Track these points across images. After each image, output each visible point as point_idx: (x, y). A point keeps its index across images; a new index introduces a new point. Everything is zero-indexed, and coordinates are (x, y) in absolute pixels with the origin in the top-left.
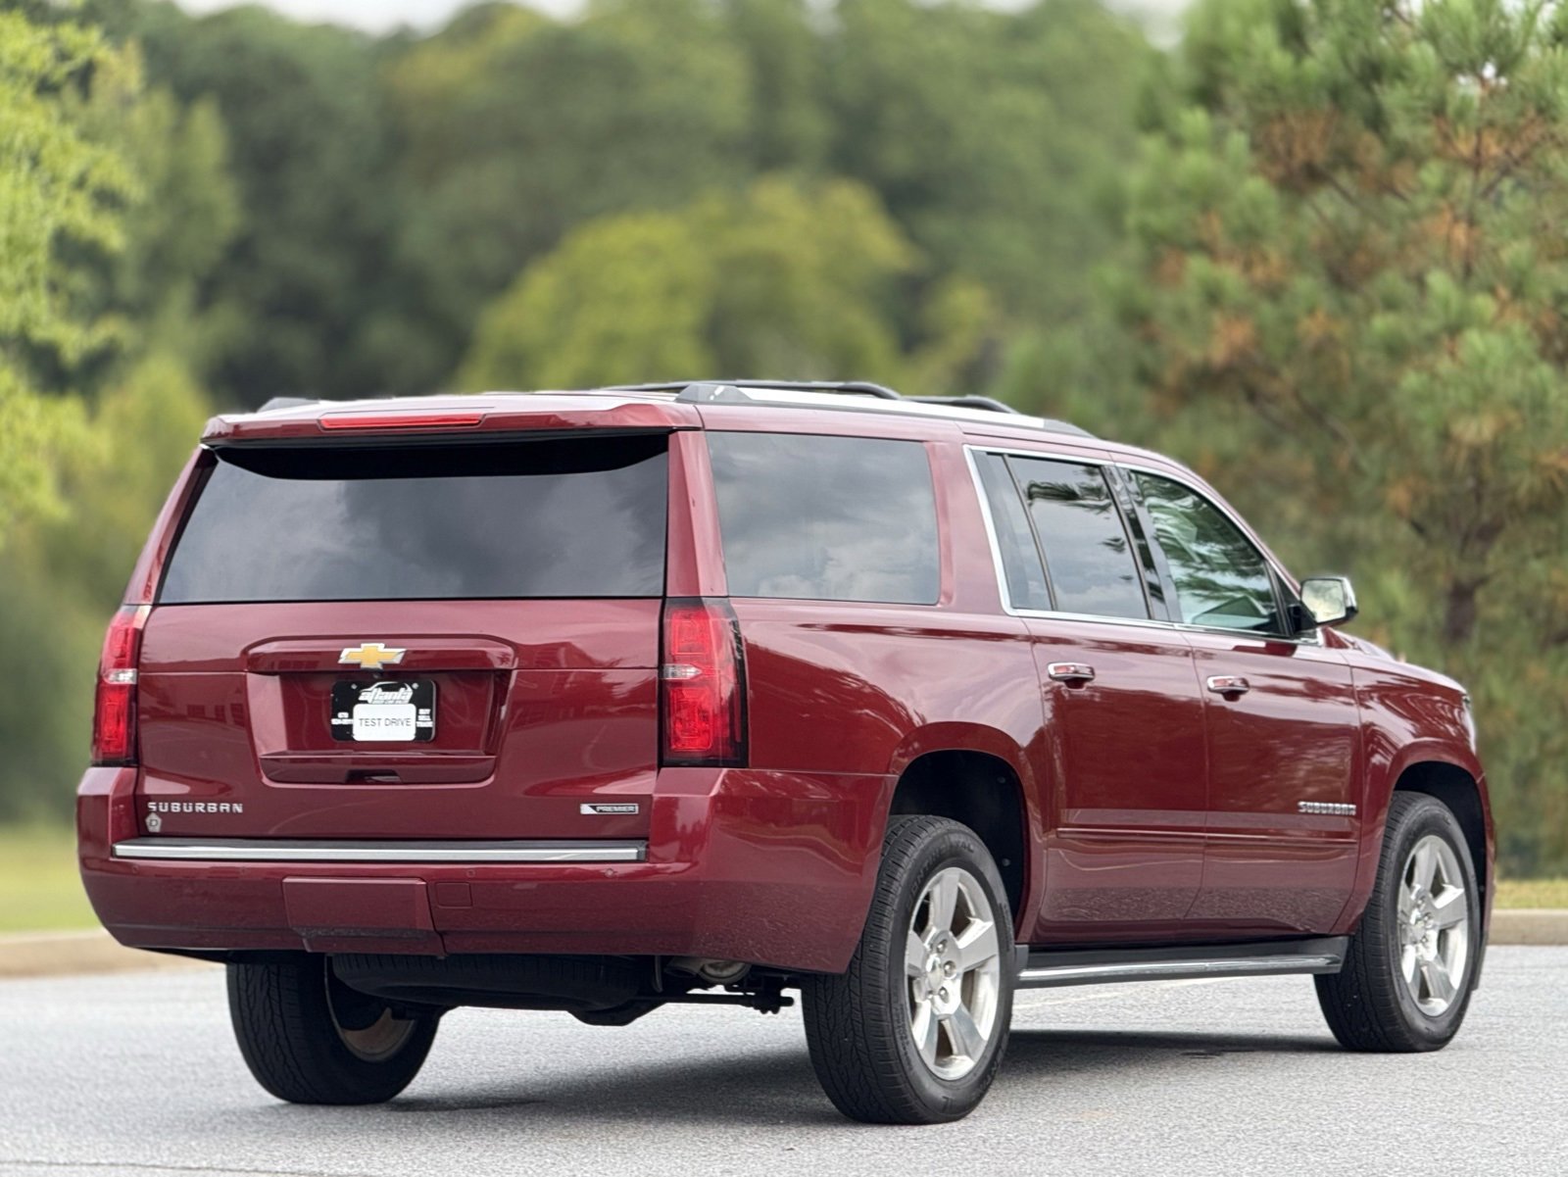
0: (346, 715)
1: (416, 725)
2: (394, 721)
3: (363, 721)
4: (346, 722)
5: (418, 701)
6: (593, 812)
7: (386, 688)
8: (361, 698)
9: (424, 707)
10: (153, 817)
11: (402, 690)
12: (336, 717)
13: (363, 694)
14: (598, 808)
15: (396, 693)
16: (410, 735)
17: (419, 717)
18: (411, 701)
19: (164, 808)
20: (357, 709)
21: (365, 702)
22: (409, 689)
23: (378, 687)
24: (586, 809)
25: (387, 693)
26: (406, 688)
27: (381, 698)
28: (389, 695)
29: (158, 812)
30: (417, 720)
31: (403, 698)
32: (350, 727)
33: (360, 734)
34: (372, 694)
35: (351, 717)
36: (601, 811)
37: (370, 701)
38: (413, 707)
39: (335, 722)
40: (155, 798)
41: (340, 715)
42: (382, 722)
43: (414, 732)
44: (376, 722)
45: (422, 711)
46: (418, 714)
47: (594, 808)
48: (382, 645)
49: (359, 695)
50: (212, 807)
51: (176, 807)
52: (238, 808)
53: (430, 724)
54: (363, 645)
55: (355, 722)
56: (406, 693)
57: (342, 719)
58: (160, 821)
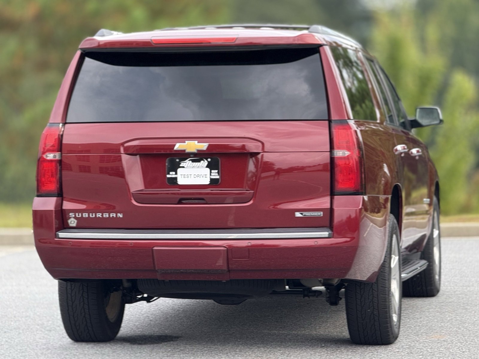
0: (174, 173)
1: (210, 177)
2: (198, 176)
3: (183, 176)
4: (174, 176)
5: (210, 166)
6: (301, 216)
7: (193, 161)
8: (181, 165)
9: (214, 169)
10: (72, 219)
11: (202, 162)
12: (169, 174)
13: (182, 163)
14: (304, 214)
15: (199, 163)
16: (207, 182)
17: (212, 174)
18: (207, 167)
19: (79, 215)
20: (179, 170)
21: (183, 167)
22: (206, 161)
24: (298, 214)
25: (194, 163)
26: (204, 161)
27: (191, 165)
29: (75, 218)
30: (211, 175)
31: (203, 165)
32: (176, 178)
33: (181, 181)
34: (187, 163)
35: (176, 174)
36: (305, 215)
37: (185, 167)
38: (208, 170)
39: (168, 176)
40: (75, 211)
41: (171, 173)
42: (192, 176)
43: (209, 180)
44: (189, 176)
45: (213, 171)
46: (211, 172)
47: (302, 214)
48: (196, 142)
49: (180, 164)
50: (106, 215)
51: (85, 215)
52: (120, 215)
53: (218, 177)
54: (187, 142)
55: (179, 176)
56: (205, 163)
57: (172, 175)
58: (76, 221)
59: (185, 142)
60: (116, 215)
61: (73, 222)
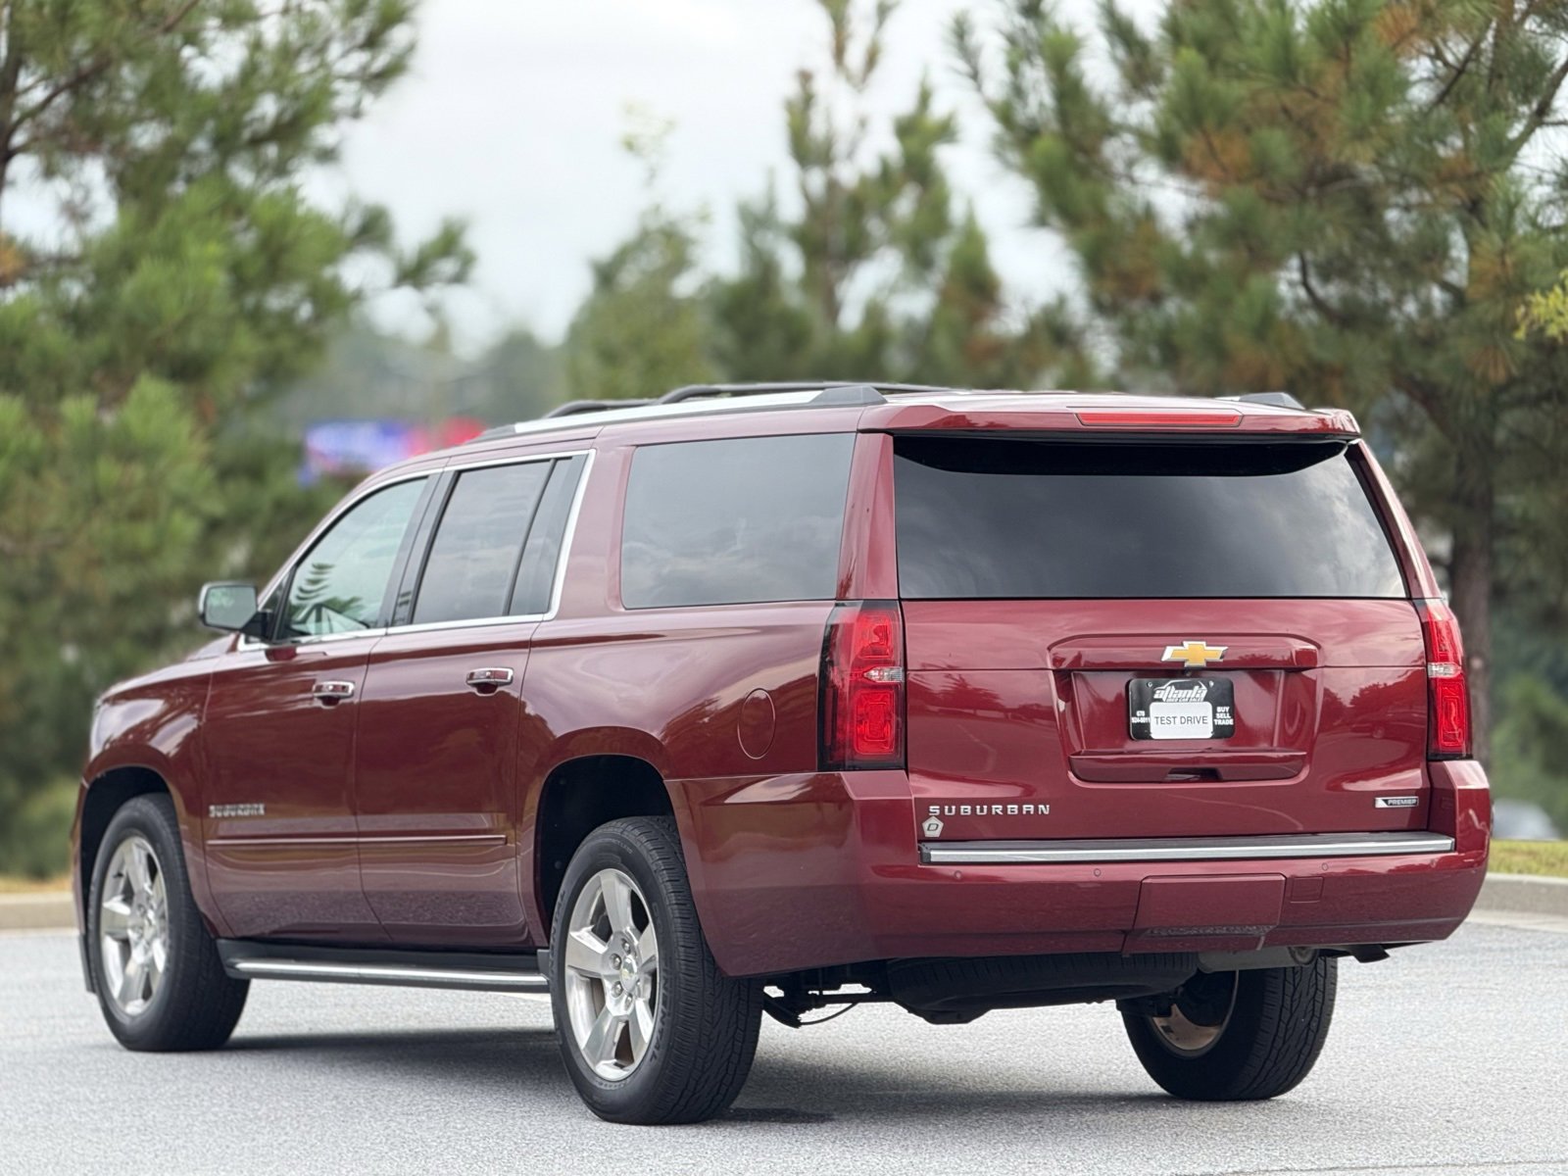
0: (1143, 713)
1: (1214, 722)
2: (1189, 720)
3: (1159, 720)
4: (1143, 720)
5: (1215, 699)
6: (1384, 805)
7: (1179, 687)
8: (1156, 696)
9: (1222, 705)
10: (933, 821)
11: (1197, 688)
12: (1134, 715)
13: (1158, 692)
14: (1389, 802)
15: (1190, 691)
16: (1206, 732)
17: (1218, 715)
18: (1206, 699)
19: (950, 811)
20: (1153, 706)
21: (1160, 700)
22: (1204, 687)
23: (1171, 685)
24: (1380, 803)
25: (1181, 691)
26: (1200, 686)
27: (1175, 696)
28: (1182, 693)
29: (941, 817)
30: (1214, 717)
31: (1198, 696)
32: (1147, 726)
33: (1157, 732)
34: (1167, 691)
35: (1147, 715)
36: (1391, 804)
37: (1164, 699)
38: (1209, 705)
39: (1134, 720)
40: (941, 802)
41: (1138, 713)
42: (1178, 720)
43: (1211, 729)
44: (1172, 720)
45: (1219, 709)
46: (1215, 712)
47: (1386, 801)
48: (1204, 643)
49: (1154, 693)
50: (1013, 809)
51: (966, 810)
52: (1044, 809)
53: (1230, 722)
54: (1186, 643)
55: (1152, 721)
56: (1201, 691)
57: (1138, 718)
58: (941, 825)
59: (1182, 645)
60: (1036, 809)
61: (933, 827)
